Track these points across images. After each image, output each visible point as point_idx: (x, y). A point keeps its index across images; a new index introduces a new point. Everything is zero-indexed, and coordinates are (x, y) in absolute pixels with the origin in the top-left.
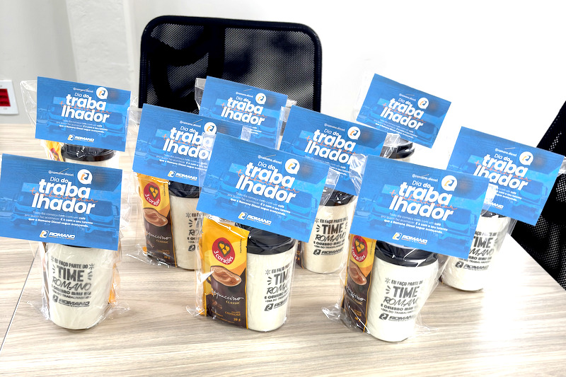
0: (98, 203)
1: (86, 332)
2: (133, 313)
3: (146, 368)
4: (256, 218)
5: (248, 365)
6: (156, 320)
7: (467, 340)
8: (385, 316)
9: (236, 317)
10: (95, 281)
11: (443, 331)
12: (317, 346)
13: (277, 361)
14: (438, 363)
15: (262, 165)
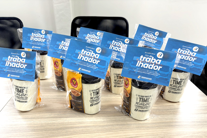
0: (28, 64)
1: (27, 112)
2: (45, 106)
3: (43, 126)
4: (85, 70)
5: (81, 127)
6: (52, 109)
7: (171, 121)
8: (137, 110)
9: (80, 108)
10: (29, 93)
11: (162, 117)
12: (110, 121)
13: (93, 126)
14: (158, 130)
15: (87, 50)
